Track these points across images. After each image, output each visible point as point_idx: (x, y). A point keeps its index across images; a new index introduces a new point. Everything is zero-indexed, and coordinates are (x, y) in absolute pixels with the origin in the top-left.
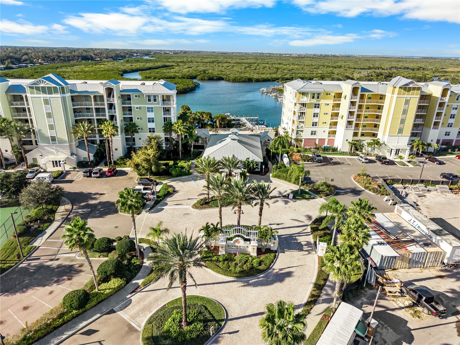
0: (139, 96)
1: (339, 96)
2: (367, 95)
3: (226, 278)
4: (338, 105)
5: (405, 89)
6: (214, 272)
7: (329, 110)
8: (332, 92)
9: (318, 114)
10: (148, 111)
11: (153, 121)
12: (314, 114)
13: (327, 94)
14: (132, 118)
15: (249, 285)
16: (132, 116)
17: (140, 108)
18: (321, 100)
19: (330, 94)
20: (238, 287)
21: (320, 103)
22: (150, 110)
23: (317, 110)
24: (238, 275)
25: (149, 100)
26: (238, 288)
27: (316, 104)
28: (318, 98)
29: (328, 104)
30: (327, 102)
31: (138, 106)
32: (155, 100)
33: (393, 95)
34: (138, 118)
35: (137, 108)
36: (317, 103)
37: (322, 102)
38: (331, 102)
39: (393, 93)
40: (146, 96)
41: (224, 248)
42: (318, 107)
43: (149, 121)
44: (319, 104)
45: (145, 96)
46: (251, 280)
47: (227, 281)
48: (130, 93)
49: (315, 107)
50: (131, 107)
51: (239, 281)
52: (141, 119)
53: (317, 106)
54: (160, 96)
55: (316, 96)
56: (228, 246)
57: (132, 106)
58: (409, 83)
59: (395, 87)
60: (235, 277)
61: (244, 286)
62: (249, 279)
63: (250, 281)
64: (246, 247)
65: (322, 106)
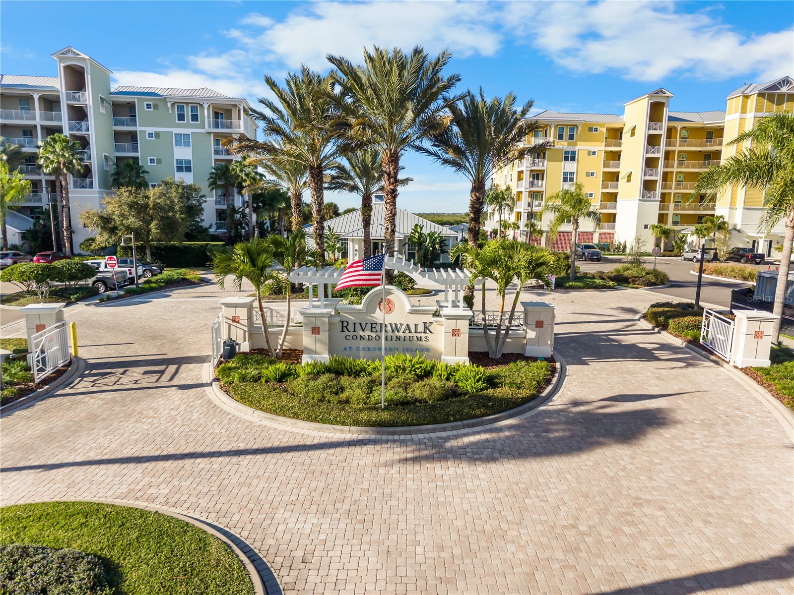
0: (156, 107)
1: (616, 134)
2: (679, 129)
3: (314, 433)
4: (615, 156)
5: (771, 98)
6: (259, 413)
7: (598, 165)
8: (602, 125)
9: (572, 174)
10: (178, 144)
11: (188, 169)
12: (565, 174)
13: (590, 129)
14: (138, 158)
15: (443, 454)
16: (139, 155)
17: (157, 135)
18: (579, 143)
19: (596, 130)
20: (377, 466)
21: (577, 149)
22: (183, 140)
23: (570, 167)
24: (385, 416)
25: (181, 117)
26: (382, 471)
27: (567, 153)
28: (571, 137)
29: (594, 153)
30: (593, 146)
31: (152, 130)
32: (195, 118)
33: (744, 116)
34: (152, 161)
35: (150, 135)
36: (570, 149)
37: (581, 147)
38: (600, 147)
39: (744, 110)
40: (173, 104)
41: (324, 336)
42: (573, 159)
43: (180, 169)
44: (574, 153)
45: (169, 105)
46: (456, 437)
47: (322, 441)
48: (135, 99)
49: (566, 159)
50: (136, 132)
51: (387, 442)
52: (159, 161)
53: (570, 157)
54: (206, 106)
55: (566, 133)
56: (344, 325)
57: (138, 128)
58: (779, 83)
59: (747, 97)
60: (370, 424)
61: (415, 460)
62: (444, 434)
63: (448, 439)
64: (421, 328)
65: (582, 156)
